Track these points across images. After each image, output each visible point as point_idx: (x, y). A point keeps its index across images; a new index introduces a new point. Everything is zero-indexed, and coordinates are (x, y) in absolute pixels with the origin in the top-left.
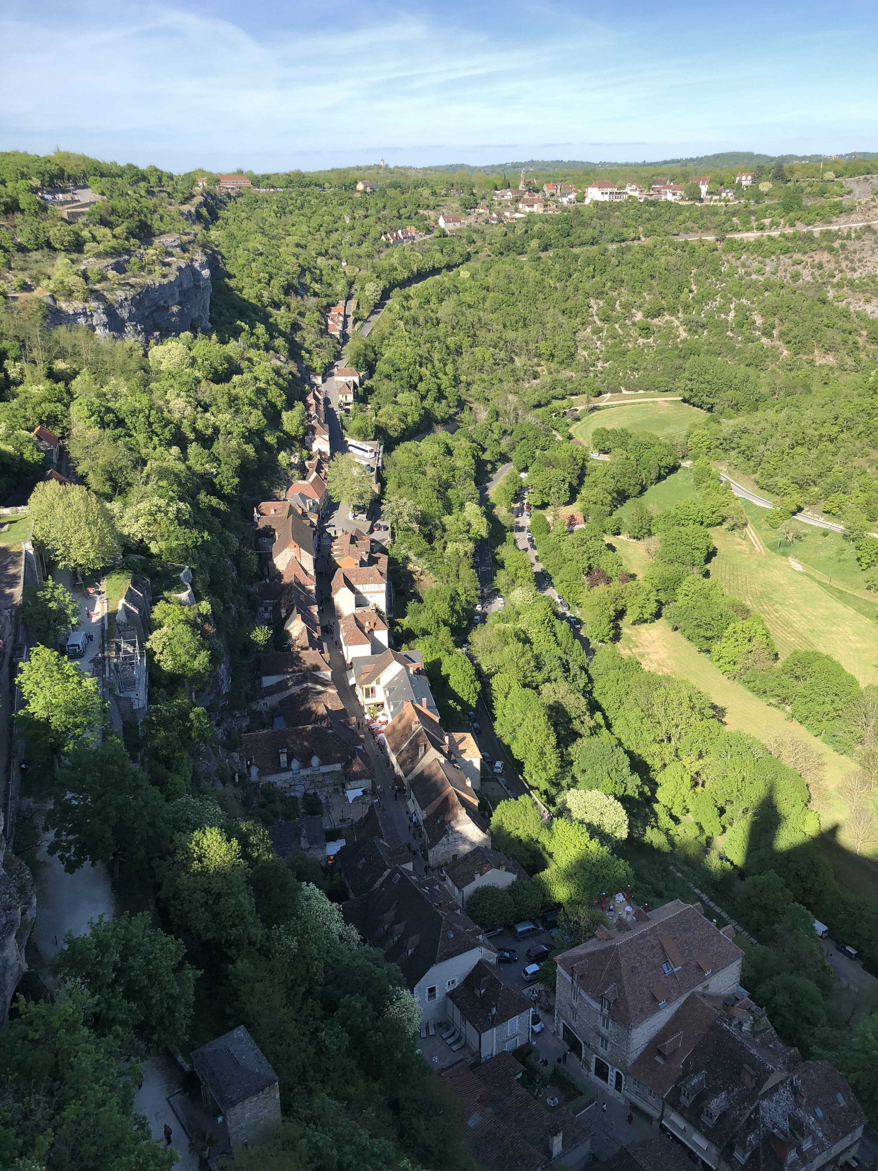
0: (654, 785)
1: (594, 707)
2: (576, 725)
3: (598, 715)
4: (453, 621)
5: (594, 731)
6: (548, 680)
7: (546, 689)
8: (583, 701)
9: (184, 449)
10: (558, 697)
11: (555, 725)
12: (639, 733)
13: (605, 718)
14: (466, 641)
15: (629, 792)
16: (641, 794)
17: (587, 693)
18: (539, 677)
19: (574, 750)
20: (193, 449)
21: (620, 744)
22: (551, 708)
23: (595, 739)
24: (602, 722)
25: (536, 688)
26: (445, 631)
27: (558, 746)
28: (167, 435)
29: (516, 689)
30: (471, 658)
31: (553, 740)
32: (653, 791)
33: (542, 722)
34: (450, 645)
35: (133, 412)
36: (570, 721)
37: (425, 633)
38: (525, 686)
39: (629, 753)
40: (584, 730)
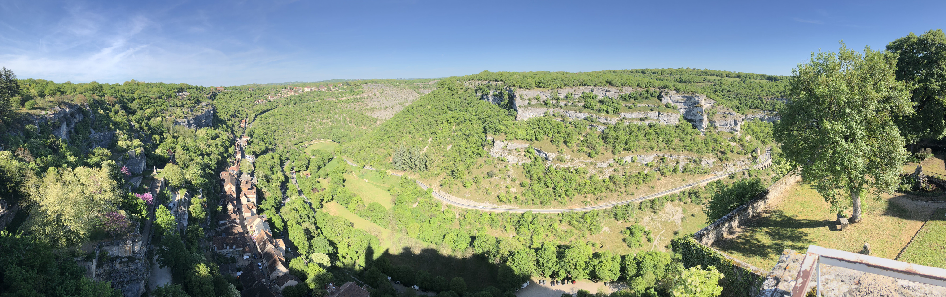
0: (337, 249)
1: (317, 228)
2: (313, 234)
3: (319, 230)
4: (275, 205)
5: (318, 235)
6: (304, 221)
7: (303, 224)
8: (314, 227)
9: (203, 157)
10: (307, 227)
11: (307, 235)
12: (331, 234)
13: (321, 231)
14: (279, 211)
15: (330, 252)
16: (334, 252)
17: (315, 224)
18: (301, 221)
19: (313, 241)
20: (205, 157)
21: (326, 238)
22: (305, 230)
23: (318, 237)
24: (320, 232)
25: (300, 224)
26: (273, 209)
27: (308, 241)
28: (199, 153)
29: (295, 225)
30: (281, 217)
31: (306, 239)
32: (337, 250)
33: (303, 234)
34: (275, 213)
35: (191, 147)
36: (311, 233)
37: (267, 209)
38: (297, 224)
39: (329, 240)
40: (315, 235)
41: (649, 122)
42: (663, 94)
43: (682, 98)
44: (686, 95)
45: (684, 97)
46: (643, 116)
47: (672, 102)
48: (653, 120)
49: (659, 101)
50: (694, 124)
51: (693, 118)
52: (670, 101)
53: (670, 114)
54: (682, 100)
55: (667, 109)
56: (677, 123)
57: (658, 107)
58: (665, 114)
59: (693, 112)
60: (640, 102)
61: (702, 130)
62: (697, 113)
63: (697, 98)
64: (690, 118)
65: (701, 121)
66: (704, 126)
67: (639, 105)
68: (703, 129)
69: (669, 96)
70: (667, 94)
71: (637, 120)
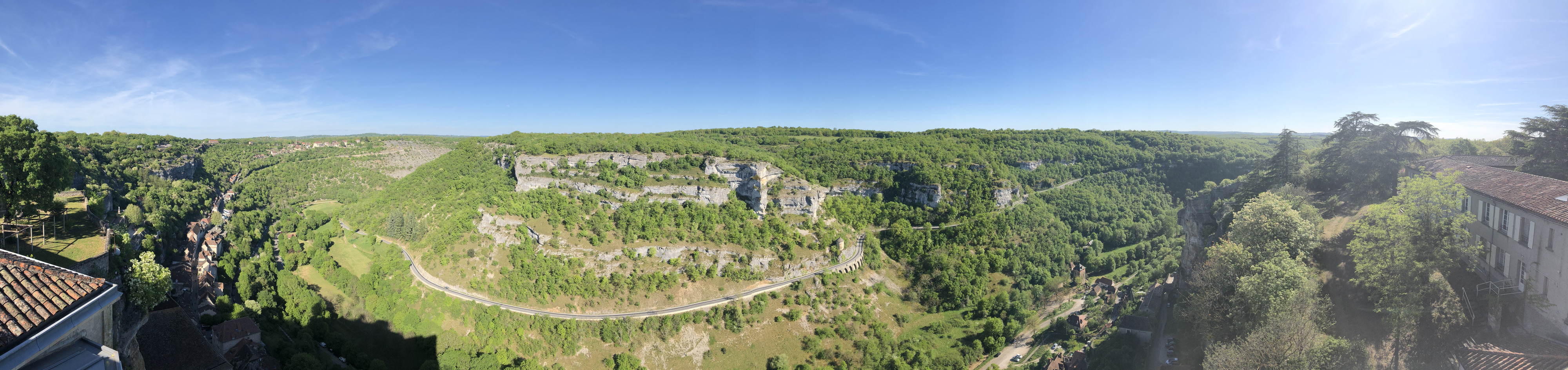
41: (684, 200)
42: (707, 162)
43: (734, 167)
44: (739, 163)
45: (737, 165)
46: (677, 191)
47: (719, 174)
48: (690, 196)
49: (701, 172)
50: (750, 202)
51: (748, 195)
52: (716, 171)
53: (714, 189)
54: (734, 169)
55: (711, 182)
56: (725, 200)
57: (698, 180)
58: (707, 189)
59: (749, 186)
60: (675, 173)
61: (760, 213)
62: (754, 188)
63: (753, 168)
64: (744, 194)
65: (758, 199)
66: (762, 206)
67: (673, 176)
68: (762, 210)
69: (714, 165)
70: (711, 162)
71: (668, 196)
